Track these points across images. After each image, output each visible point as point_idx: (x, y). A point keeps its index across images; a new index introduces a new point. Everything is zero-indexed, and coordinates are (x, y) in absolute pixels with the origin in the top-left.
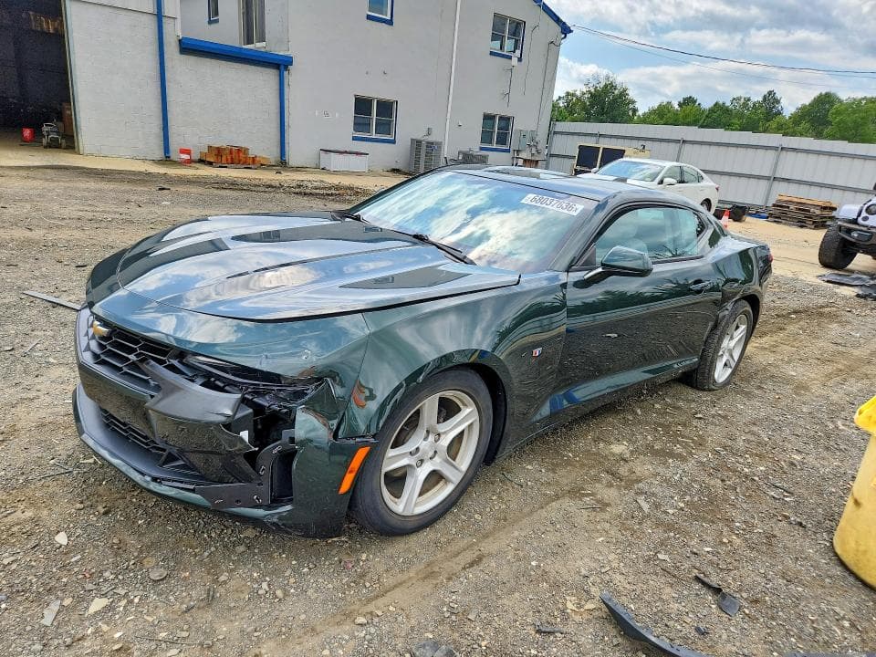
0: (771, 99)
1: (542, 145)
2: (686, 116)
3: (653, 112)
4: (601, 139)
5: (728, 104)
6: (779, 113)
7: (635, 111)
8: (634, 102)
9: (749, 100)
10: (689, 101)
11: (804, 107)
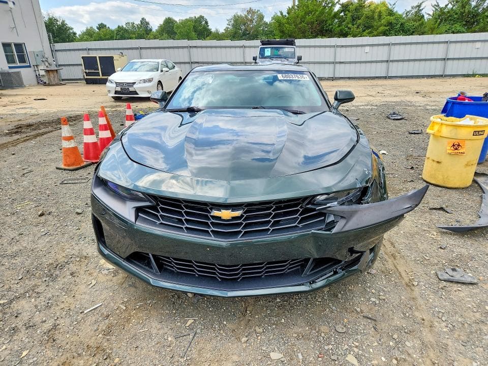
0: (144, 23)
1: (51, 60)
2: (105, 35)
3: (84, 34)
4: (90, 52)
5: (125, 26)
6: (151, 30)
7: (75, 34)
8: (72, 29)
9: (134, 24)
10: (101, 26)
11: (161, 26)
